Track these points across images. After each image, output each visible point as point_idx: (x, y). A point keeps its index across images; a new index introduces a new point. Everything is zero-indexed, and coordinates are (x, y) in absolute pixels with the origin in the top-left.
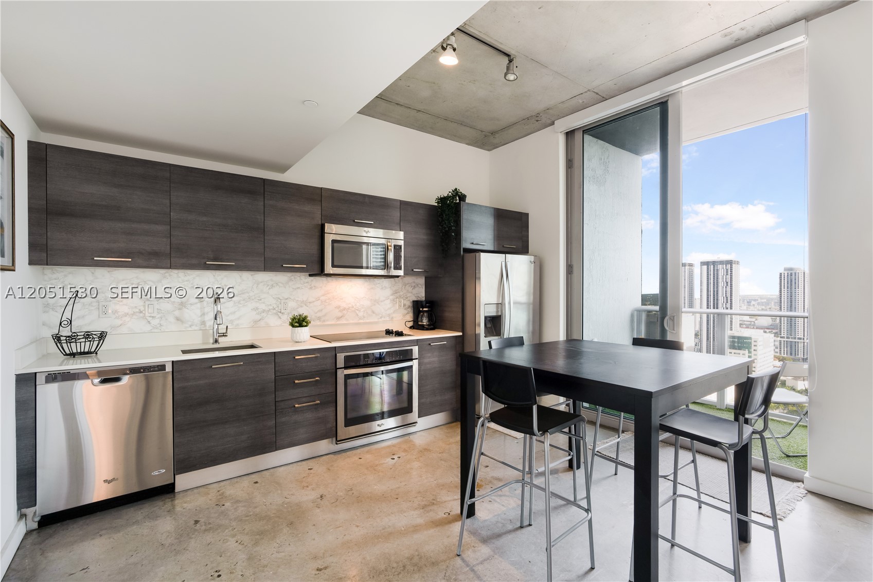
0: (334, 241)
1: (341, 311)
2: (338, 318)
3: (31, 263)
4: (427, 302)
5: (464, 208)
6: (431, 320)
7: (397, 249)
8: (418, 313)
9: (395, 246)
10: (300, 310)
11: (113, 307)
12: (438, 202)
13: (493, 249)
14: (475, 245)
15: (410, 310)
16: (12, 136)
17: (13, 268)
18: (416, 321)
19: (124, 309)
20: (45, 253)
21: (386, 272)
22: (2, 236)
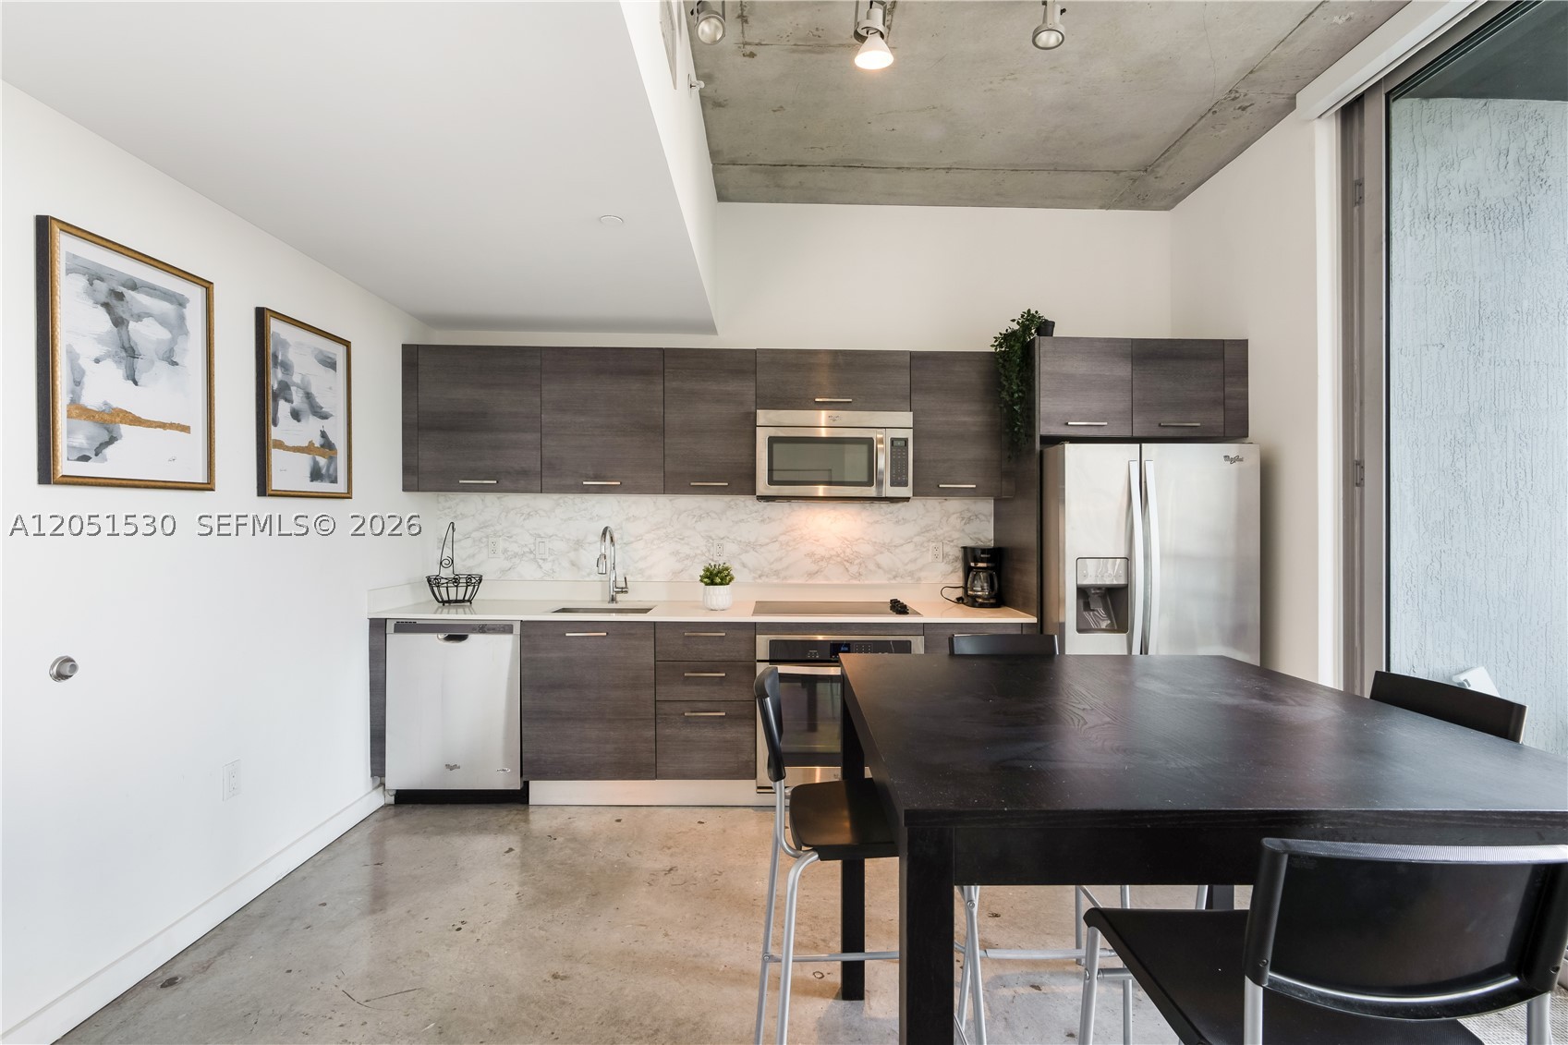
1: (815, 562)
3: (405, 489)
4: (984, 551)
5: (1043, 346)
6: (991, 587)
7: (898, 446)
8: (968, 571)
9: (893, 440)
10: (745, 558)
11: (501, 544)
12: (1000, 345)
13: (1127, 433)
14: (1078, 425)
15: (959, 565)
16: (347, 344)
17: (347, 496)
18: (965, 588)
19: (514, 548)
20: (416, 477)
21: (873, 491)
22: (332, 459)
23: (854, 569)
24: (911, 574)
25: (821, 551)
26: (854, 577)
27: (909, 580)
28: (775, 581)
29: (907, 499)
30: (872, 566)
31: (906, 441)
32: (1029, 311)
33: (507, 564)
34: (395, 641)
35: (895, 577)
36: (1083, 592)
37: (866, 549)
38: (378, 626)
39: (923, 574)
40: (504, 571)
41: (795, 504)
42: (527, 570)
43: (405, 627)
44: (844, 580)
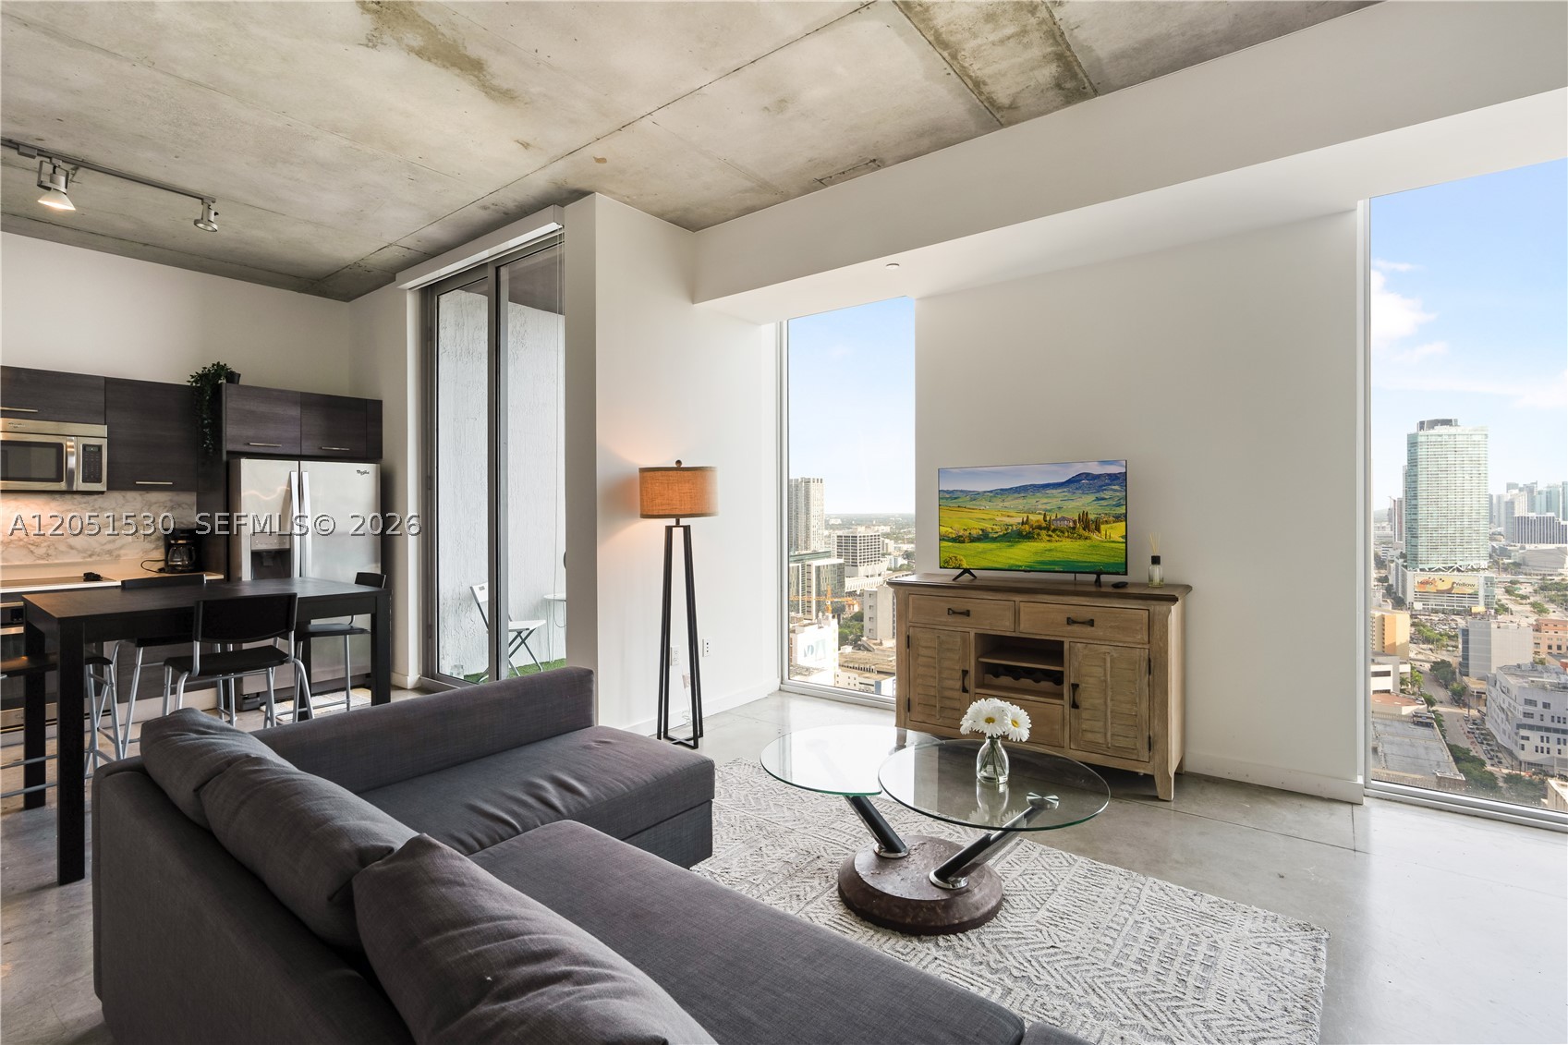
4: (183, 531)
5: (228, 392)
6: (190, 558)
7: (90, 454)
8: (168, 547)
9: (85, 447)
12: (196, 382)
13: (296, 451)
14: (256, 446)
15: (161, 543)
18: (166, 561)
21: (63, 486)
23: (41, 551)
24: (110, 552)
26: (41, 558)
27: (107, 557)
29: (102, 493)
31: (100, 448)
32: (218, 363)
35: (90, 556)
36: (256, 555)
39: (122, 552)
44: (28, 561)
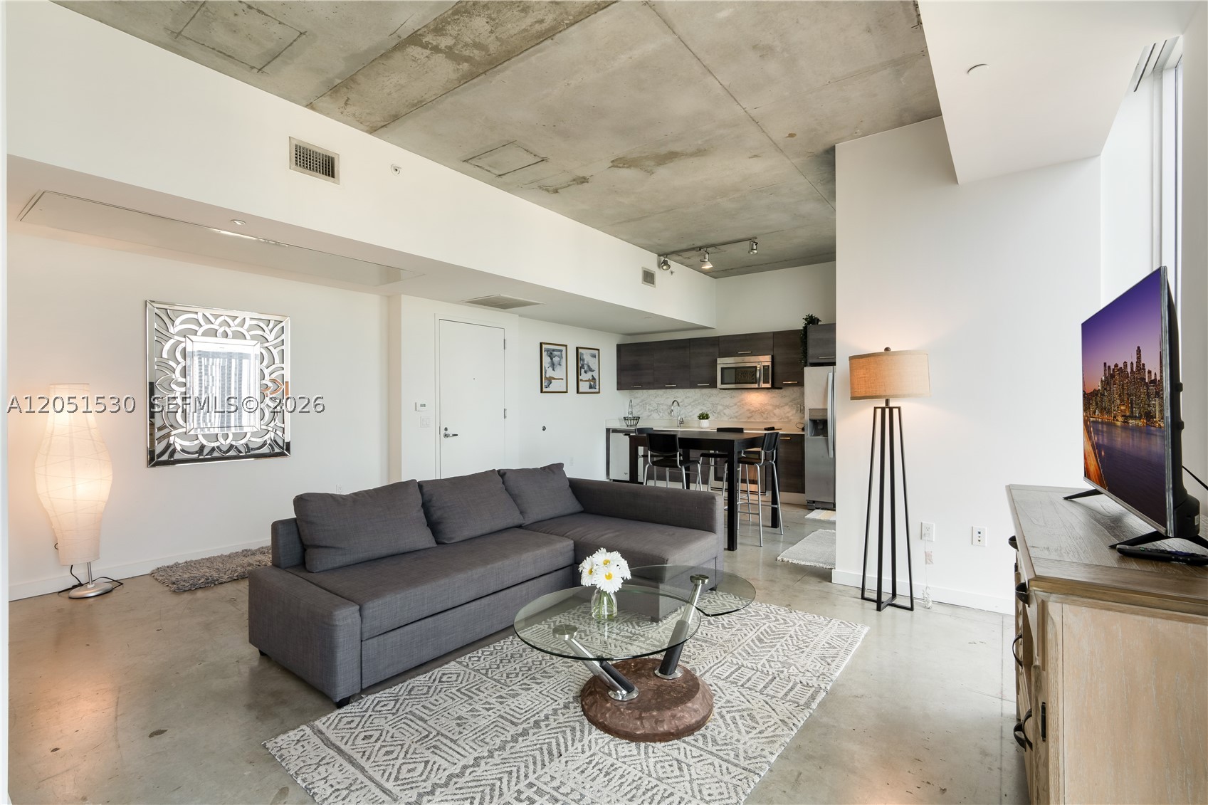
0: (723, 369)
1: (750, 413)
2: (749, 418)
3: (618, 389)
5: (810, 330)
7: (766, 369)
9: (765, 366)
10: (725, 411)
11: (648, 407)
14: (822, 359)
16: (598, 350)
17: (599, 392)
19: (651, 408)
20: (621, 386)
21: (756, 386)
22: (595, 383)
23: (765, 416)
25: (753, 409)
28: (735, 420)
29: (770, 389)
30: (772, 415)
31: (768, 366)
32: (809, 315)
33: (649, 414)
34: (612, 435)
37: (770, 408)
38: (608, 430)
40: (649, 416)
41: (743, 391)
42: (655, 415)
43: (615, 431)
44: (761, 420)
